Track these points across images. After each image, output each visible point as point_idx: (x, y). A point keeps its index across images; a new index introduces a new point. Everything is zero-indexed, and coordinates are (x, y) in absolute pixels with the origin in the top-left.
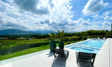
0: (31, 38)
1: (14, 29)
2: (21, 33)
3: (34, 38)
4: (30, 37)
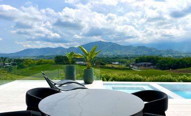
0: (139, 66)
1: (102, 41)
2: (116, 52)
3: (145, 65)
4: (137, 61)
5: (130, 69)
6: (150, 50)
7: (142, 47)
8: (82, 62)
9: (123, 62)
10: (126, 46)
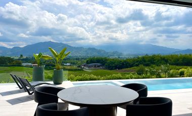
0: (89, 67)
1: (52, 41)
3: (95, 66)
4: (87, 63)
5: (82, 70)
6: (99, 51)
7: (92, 49)
8: (30, 64)
9: (74, 64)
10: (78, 48)
